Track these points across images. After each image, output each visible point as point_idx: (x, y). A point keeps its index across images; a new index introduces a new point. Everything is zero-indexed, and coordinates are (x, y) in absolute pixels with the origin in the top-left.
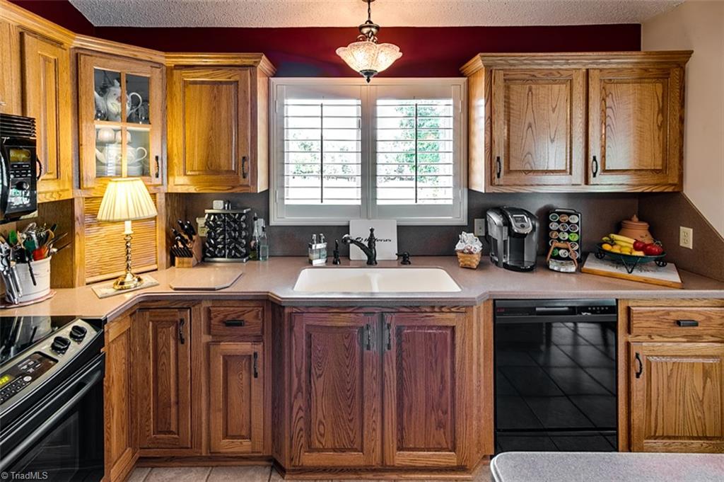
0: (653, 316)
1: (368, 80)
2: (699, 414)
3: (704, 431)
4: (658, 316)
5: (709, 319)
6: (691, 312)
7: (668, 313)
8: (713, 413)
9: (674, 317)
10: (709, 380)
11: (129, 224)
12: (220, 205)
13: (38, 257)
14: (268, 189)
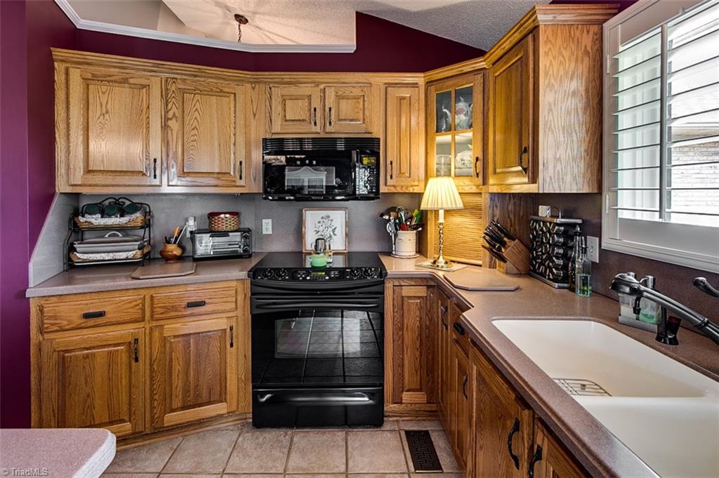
11: (441, 213)
12: (544, 211)
13: (403, 229)
14: (600, 193)
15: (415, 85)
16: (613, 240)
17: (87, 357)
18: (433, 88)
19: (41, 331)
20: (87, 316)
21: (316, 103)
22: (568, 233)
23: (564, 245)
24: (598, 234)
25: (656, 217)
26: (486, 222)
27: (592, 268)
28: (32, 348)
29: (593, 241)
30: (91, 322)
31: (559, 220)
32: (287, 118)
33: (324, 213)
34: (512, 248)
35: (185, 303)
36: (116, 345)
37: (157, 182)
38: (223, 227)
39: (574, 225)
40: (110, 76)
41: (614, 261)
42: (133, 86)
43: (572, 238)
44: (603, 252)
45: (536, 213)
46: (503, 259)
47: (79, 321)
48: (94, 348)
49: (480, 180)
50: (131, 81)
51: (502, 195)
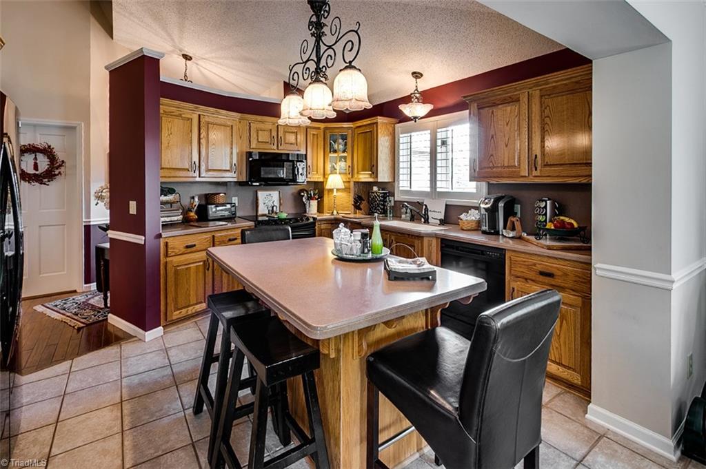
0: (525, 265)
1: (415, 121)
2: (557, 345)
3: (560, 359)
4: (528, 265)
5: (566, 275)
6: (552, 267)
7: (535, 265)
8: (567, 349)
9: (539, 268)
10: (564, 322)
11: (335, 190)
12: (375, 189)
13: (313, 200)
14: (394, 181)
15: (319, 128)
16: (398, 197)
17: (187, 269)
18: (327, 131)
19: (167, 255)
20: (187, 247)
21: (274, 134)
22: (385, 196)
23: (383, 201)
24: (394, 196)
25: (409, 189)
26: (352, 194)
27: (393, 208)
28: (161, 265)
29: (392, 198)
30: (189, 250)
31: (380, 191)
32: (260, 140)
33: (268, 193)
34: (364, 205)
35: (227, 239)
36: (199, 262)
37: (195, 175)
38: (221, 201)
39: (386, 193)
40: (173, 112)
41: (398, 205)
42: (184, 119)
43: (386, 198)
44: (395, 202)
45: (372, 189)
46: (361, 209)
47: (183, 250)
48: (189, 264)
49: (350, 176)
50: (183, 116)
51: (358, 182)
